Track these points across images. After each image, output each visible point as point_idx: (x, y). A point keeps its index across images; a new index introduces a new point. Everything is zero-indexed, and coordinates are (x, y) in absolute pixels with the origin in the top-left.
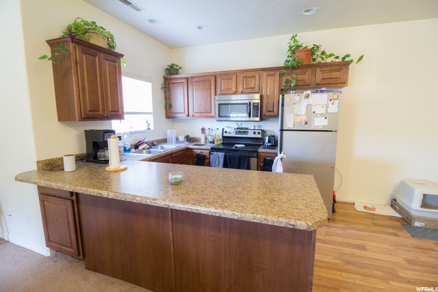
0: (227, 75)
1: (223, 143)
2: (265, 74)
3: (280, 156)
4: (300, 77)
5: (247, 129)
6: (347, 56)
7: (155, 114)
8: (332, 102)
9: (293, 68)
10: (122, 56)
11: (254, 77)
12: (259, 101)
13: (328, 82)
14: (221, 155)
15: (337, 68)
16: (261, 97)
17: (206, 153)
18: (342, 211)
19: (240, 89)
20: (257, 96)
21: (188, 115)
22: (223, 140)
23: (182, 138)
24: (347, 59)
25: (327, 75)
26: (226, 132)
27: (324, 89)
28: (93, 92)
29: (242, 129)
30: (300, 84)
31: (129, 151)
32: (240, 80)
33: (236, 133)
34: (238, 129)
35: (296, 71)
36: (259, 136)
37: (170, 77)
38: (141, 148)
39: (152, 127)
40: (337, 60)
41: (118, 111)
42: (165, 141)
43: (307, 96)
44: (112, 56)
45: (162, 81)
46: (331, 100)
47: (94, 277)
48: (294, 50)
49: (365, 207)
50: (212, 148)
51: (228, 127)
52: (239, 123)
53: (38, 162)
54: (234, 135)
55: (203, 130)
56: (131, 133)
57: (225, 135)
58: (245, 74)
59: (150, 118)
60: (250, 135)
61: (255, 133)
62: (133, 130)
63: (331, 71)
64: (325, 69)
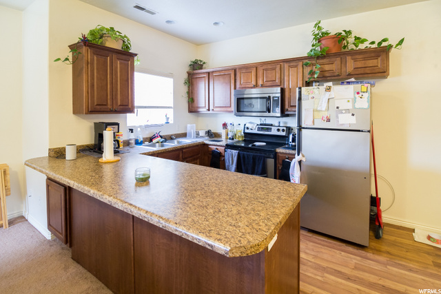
0: (246, 68)
1: (245, 141)
2: (286, 65)
3: (297, 158)
4: (327, 67)
5: (272, 125)
6: (385, 40)
7: (175, 108)
8: (360, 95)
9: (318, 58)
10: (136, 55)
11: (274, 69)
12: (279, 95)
13: (362, 72)
14: (235, 152)
15: (373, 55)
16: (283, 91)
17: (221, 149)
18: (393, 238)
19: (260, 82)
20: (279, 90)
21: (209, 110)
22: (245, 137)
23: (202, 133)
24: (384, 44)
25: (360, 64)
26: (248, 128)
27: (353, 80)
28: (103, 88)
29: (265, 125)
30: (327, 74)
31: (141, 143)
32: (260, 73)
33: (259, 129)
34: (261, 125)
35: (321, 61)
36: (284, 134)
37: (194, 72)
38: (154, 141)
39: (171, 121)
40: (373, 46)
41: (127, 105)
42: (184, 135)
43: (329, 89)
44: (126, 55)
45: (186, 76)
46: (358, 93)
47: (75, 268)
48: (321, 37)
49: (429, 238)
50: (227, 145)
51: (250, 123)
52: (263, 119)
53: (50, 149)
54: (256, 131)
55: (225, 125)
56: (147, 126)
57: (247, 131)
58: (265, 67)
59: (170, 113)
60: (274, 132)
61: (278, 130)
62: (149, 123)
63: (365, 59)
64: (357, 57)
